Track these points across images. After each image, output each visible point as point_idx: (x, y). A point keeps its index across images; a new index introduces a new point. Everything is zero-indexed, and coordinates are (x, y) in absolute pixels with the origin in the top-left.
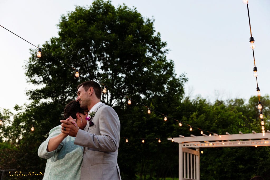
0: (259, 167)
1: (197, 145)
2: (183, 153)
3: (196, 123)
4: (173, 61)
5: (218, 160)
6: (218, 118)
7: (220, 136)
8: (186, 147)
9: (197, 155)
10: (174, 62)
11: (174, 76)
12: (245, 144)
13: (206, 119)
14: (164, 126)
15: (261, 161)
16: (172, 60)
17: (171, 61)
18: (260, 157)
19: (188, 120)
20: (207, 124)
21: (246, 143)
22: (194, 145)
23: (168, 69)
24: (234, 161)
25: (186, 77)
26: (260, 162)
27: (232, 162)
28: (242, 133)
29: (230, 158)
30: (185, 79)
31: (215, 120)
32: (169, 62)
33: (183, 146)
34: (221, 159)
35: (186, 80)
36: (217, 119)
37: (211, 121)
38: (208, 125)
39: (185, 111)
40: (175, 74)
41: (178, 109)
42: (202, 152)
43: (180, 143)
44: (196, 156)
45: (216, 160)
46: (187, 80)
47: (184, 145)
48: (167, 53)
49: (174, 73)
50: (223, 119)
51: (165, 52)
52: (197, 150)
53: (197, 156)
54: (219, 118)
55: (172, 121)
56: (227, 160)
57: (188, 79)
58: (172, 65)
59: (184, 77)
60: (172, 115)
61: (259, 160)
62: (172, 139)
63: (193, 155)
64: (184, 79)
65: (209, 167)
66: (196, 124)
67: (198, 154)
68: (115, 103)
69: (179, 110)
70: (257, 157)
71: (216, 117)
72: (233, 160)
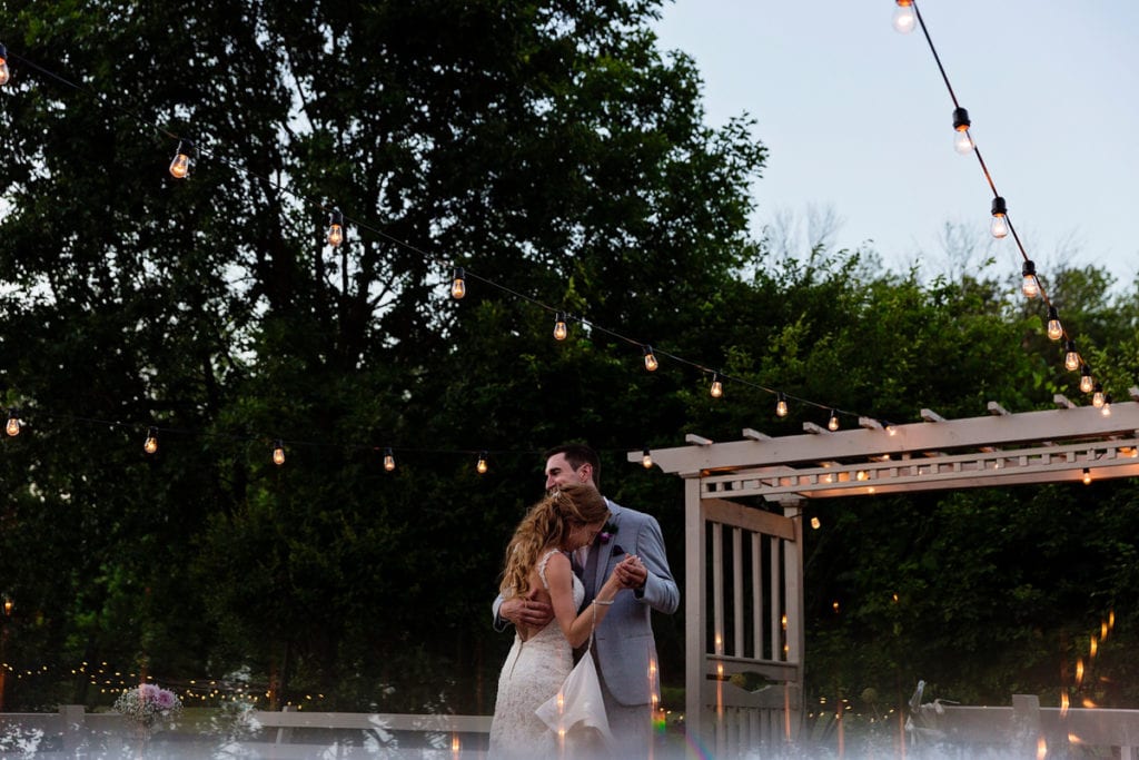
0: (1113, 592)
1: (775, 482)
2: (709, 526)
3: (802, 381)
4: (692, 62)
5: (915, 566)
6: (911, 351)
7: (892, 431)
8: (720, 493)
9: (792, 538)
10: (697, 67)
11: (702, 139)
12: (1017, 464)
13: (851, 360)
14: (635, 398)
15: (1125, 560)
16: (687, 53)
17: (683, 57)
18: (1119, 540)
19: (757, 368)
20: (857, 383)
21: (1023, 461)
22: (762, 482)
23: (667, 102)
24: (992, 567)
25: (753, 140)
26: (1120, 563)
27: (982, 571)
28: (1003, 411)
29: (969, 554)
30: (747, 151)
31: (897, 362)
32: (669, 64)
33: (704, 488)
34: (929, 561)
35: (755, 157)
36: (904, 356)
37: (879, 365)
38: (860, 390)
39: (745, 322)
40: (701, 130)
41: (707, 309)
42: (816, 523)
43: (693, 477)
44: (782, 542)
45: (902, 567)
46: (762, 158)
47: (712, 487)
48: (653, 14)
49: (695, 126)
50: (944, 353)
51: (642, 9)
52: (790, 513)
53: (786, 543)
54: (921, 352)
55: (677, 374)
56: (959, 566)
57: (762, 153)
58: (684, 84)
59: (741, 143)
60: (679, 346)
61: (1115, 552)
62: (646, 454)
63: (766, 540)
64: (740, 149)
65: (865, 603)
66: (800, 386)
67: (795, 535)
68: (388, 292)
69: (714, 316)
70: (1105, 541)
71: (903, 346)
72: (988, 559)
